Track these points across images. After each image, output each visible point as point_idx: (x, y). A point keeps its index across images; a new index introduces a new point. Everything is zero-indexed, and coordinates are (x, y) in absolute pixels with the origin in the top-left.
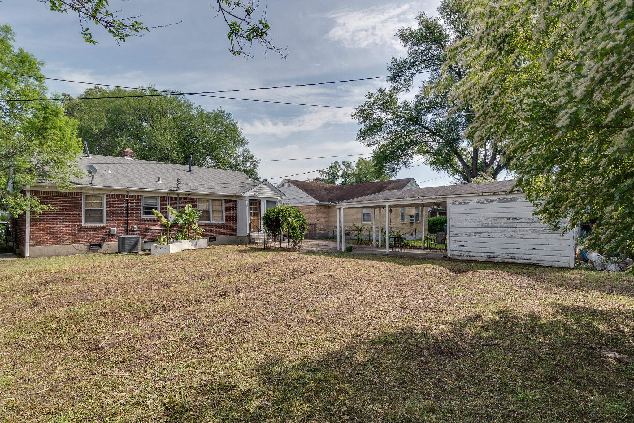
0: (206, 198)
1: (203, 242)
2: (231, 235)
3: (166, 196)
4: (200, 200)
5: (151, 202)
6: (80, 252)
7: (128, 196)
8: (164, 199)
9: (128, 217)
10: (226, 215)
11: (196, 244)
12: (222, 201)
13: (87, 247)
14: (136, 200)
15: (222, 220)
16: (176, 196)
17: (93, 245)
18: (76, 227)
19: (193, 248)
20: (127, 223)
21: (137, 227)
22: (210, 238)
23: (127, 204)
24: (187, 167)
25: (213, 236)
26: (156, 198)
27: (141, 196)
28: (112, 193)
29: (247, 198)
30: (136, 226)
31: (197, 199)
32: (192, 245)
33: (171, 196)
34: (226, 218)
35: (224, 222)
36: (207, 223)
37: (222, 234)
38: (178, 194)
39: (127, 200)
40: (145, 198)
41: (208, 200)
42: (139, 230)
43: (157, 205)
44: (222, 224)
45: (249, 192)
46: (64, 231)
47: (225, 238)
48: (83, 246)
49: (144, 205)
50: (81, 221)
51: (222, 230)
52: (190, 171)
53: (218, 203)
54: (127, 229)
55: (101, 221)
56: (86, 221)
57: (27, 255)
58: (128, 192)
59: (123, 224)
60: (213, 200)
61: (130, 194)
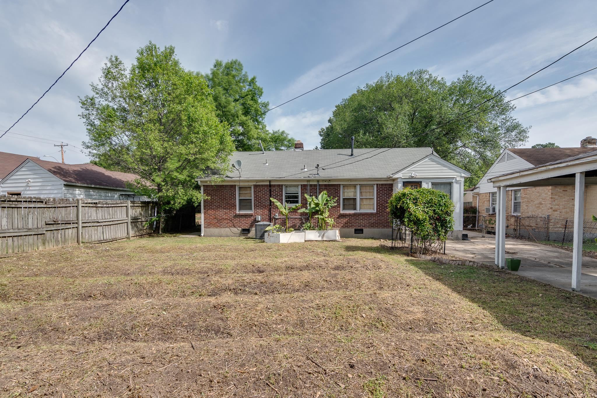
0: (352, 183)
1: (334, 234)
2: (384, 227)
3: (306, 183)
4: (344, 186)
5: (292, 190)
6: (235, 235)
7: (270, 186)
8: (304, 187)
9: (270, 205)
10: (377, 203)
11: (324, 235)
12: (372, 186)
13: (239, 231)
14: (277, 189)
15: (373, 209)
16: (316, 183)
17: (244, 230)
18: (232, 215)
19: (320, 239)
20: (270, 212)
21: (279, 215)
22: (355, 230)
23: (270, 193)
24: (348, 151)
25: (359, 228)
26: (297, 186)
27: (282, 185)
28: (258, 184)
29: (399, 180)
30: (277, 214)
31: (340, 185)
32: (319, 237)
33: (311, 183)
34: (377, 206)
35: (375, 212)
36: (352, 212)
37: (372, 226)
38: (318, 181)
39: (270, 190)
40: (287, 186)
41: (355, 186)
42: (280, 218)
43: (298, 193)
44: (372, 214)
45: (402, 172)
46: (224, 217)
47: (376, 231)
48: (238, 230)
49: (286, 194)
50: (236, 209)
51: (372, 221)
52: (352, 155)
53: (368, 189)
54: (270, 217)
55: (251, 209)
56: (240, 209)
57: (202, 235)
58: (270, 181)
59: (266, 212)
60: (361, 186)
61: (272, 183)
